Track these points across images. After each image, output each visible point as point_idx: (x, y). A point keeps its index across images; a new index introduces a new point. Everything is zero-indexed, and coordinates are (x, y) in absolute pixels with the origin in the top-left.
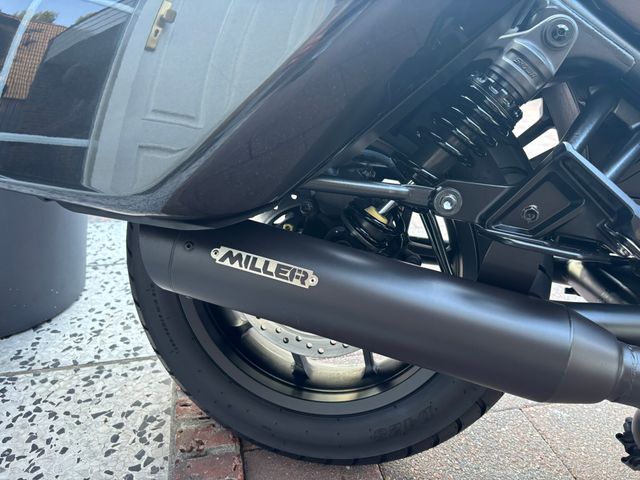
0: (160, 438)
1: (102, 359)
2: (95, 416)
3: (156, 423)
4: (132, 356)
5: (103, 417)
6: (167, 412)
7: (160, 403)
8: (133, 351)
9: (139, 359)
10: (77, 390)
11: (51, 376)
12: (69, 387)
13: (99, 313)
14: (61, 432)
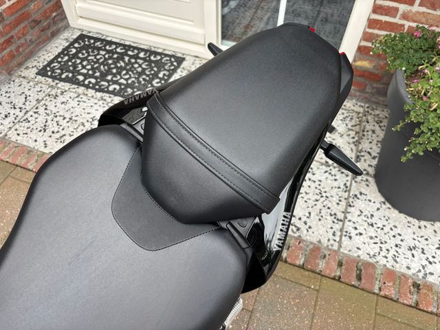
1: (347, 223)
2: (310, 213)
3: (295, 231)
4: (344, 233)
5: (308, 215)
6: (300, 236)
7: (306, 235)
8: (348, 234)
9: (341, 237)
10: (329, 211)
11: (343, 203)
12: (332, 208)
13: (391, 229)
14: (306, 202)
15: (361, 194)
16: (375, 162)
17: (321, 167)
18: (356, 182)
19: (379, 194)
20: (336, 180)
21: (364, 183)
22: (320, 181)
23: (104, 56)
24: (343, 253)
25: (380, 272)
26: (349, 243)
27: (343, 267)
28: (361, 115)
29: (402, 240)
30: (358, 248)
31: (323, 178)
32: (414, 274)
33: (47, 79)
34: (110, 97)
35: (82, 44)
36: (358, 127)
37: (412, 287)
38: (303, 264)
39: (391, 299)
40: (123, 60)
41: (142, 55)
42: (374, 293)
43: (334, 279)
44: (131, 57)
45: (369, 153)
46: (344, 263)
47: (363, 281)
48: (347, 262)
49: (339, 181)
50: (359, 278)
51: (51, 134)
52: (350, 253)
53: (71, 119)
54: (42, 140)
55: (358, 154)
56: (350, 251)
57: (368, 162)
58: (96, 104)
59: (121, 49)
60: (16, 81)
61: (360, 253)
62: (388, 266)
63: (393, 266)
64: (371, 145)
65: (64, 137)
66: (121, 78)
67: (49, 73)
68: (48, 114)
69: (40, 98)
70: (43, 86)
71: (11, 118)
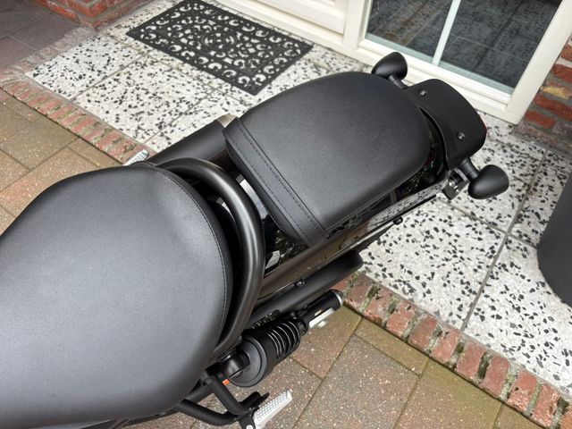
0: (396, 287)
1: (482, 298)
2: (433, 274)
3: (407, 291)
4: (475, 311)
5: (430, 276)
6: (412, 300)
7: (421, 301)
8: (480, 313)
9: (469, 314)
10: (461, 277)
11: (484, 271)
12: (466, 274)
13: (545, 321)
14: (431, 258)
15: (512, 265)
16: (542, 228)
17: (463, 218)
18: (508, 248)
19: (539, 271)
20: (480, 239)
21: (520, 252)
22: (458, 236)
23: (212, 27)
24: (467, 336)
25: (515, 373)
26: (478, 325)
27: (463, 354)
28: (537, 163)
29: (556, 339)
30: (491, 335)
31: (463, 233)
32: (562, 388)
33: (139, 43)
34: (208, 78)
35: (190, 8)
36: (529, 177)
37: (555, 405)
38: (408, 336)
39: (522, 413)
40: (235, 35)
41: (259, 34)
42: (499, 400)
43: (445, 366)
44: (245, 33)
45: (537, 214)
46: (465, 348)
47: (487, 379)
48: (470, 349)
49: (485, 241)
50: (482, 374)
51: (127, 108)
52: (478, 339)
53: (154, 95)
54: (115, 113)
55: (522, 212)
56: (477, 335)
57: (533, 227)
58: (189, 83)
59: (235, 22)
60: (103, 39)
61: (492, 341)
62: (527, 368)
63: (534, 370)
64: (543, 205)
65: (142, 115)
66: (227, 56)
67: (142, 36)
68: (129, 85)
69: (125, 65)
70: (132, 51)
71: (86, 81)
